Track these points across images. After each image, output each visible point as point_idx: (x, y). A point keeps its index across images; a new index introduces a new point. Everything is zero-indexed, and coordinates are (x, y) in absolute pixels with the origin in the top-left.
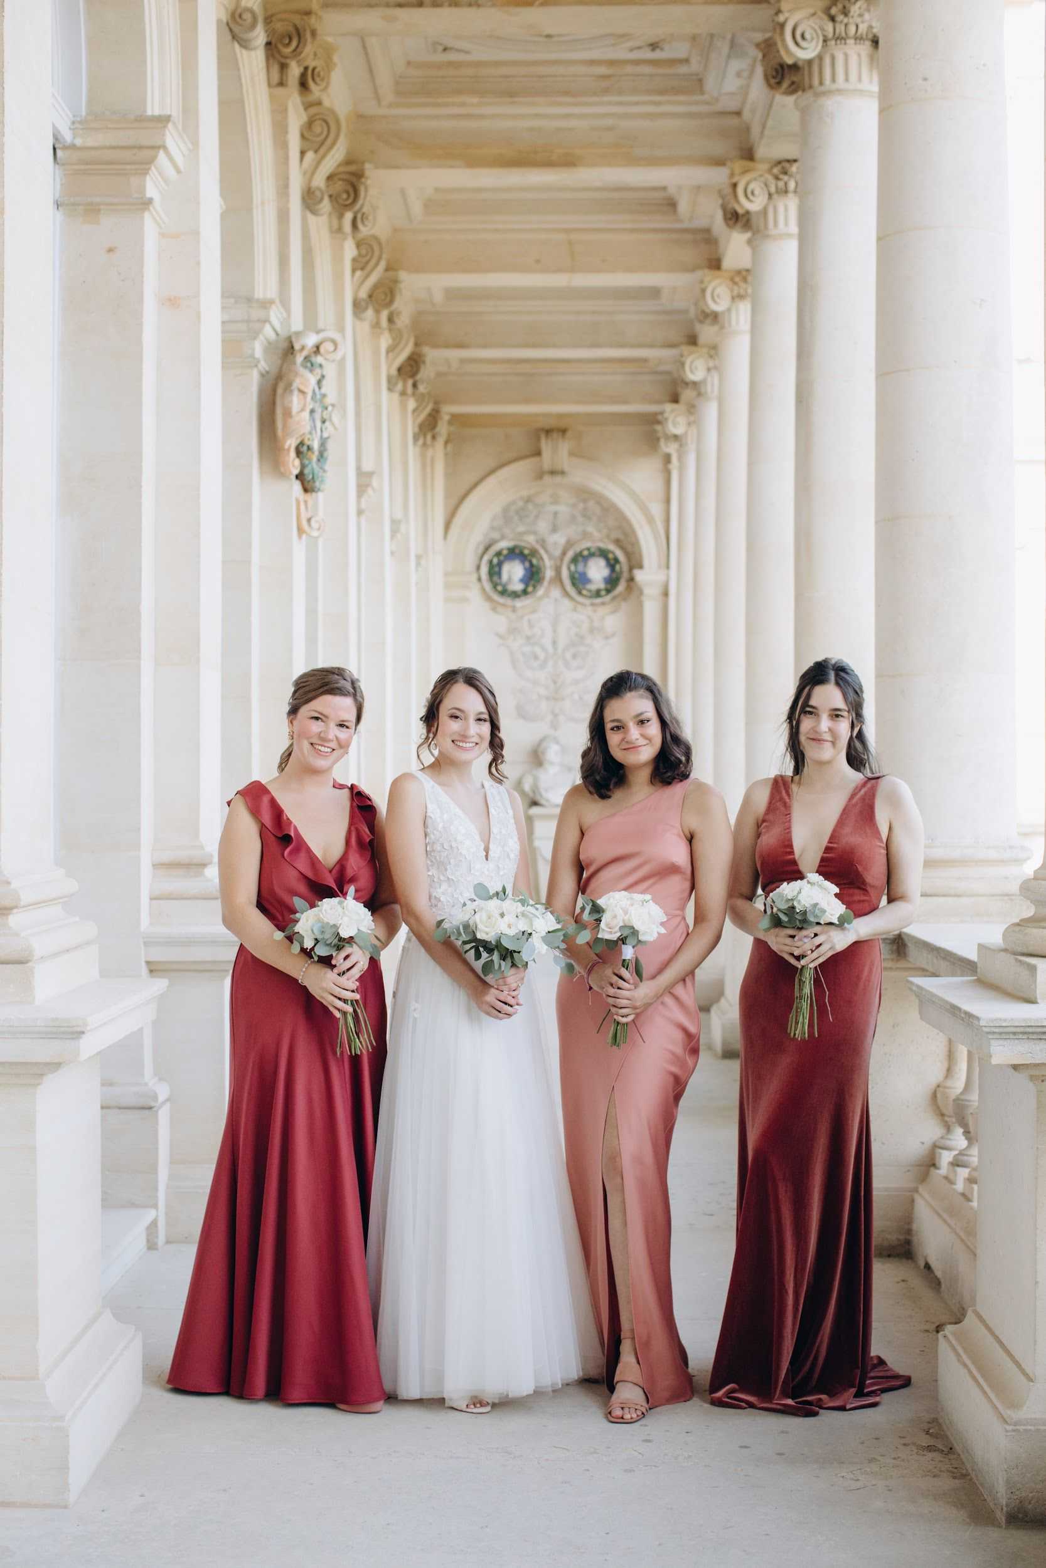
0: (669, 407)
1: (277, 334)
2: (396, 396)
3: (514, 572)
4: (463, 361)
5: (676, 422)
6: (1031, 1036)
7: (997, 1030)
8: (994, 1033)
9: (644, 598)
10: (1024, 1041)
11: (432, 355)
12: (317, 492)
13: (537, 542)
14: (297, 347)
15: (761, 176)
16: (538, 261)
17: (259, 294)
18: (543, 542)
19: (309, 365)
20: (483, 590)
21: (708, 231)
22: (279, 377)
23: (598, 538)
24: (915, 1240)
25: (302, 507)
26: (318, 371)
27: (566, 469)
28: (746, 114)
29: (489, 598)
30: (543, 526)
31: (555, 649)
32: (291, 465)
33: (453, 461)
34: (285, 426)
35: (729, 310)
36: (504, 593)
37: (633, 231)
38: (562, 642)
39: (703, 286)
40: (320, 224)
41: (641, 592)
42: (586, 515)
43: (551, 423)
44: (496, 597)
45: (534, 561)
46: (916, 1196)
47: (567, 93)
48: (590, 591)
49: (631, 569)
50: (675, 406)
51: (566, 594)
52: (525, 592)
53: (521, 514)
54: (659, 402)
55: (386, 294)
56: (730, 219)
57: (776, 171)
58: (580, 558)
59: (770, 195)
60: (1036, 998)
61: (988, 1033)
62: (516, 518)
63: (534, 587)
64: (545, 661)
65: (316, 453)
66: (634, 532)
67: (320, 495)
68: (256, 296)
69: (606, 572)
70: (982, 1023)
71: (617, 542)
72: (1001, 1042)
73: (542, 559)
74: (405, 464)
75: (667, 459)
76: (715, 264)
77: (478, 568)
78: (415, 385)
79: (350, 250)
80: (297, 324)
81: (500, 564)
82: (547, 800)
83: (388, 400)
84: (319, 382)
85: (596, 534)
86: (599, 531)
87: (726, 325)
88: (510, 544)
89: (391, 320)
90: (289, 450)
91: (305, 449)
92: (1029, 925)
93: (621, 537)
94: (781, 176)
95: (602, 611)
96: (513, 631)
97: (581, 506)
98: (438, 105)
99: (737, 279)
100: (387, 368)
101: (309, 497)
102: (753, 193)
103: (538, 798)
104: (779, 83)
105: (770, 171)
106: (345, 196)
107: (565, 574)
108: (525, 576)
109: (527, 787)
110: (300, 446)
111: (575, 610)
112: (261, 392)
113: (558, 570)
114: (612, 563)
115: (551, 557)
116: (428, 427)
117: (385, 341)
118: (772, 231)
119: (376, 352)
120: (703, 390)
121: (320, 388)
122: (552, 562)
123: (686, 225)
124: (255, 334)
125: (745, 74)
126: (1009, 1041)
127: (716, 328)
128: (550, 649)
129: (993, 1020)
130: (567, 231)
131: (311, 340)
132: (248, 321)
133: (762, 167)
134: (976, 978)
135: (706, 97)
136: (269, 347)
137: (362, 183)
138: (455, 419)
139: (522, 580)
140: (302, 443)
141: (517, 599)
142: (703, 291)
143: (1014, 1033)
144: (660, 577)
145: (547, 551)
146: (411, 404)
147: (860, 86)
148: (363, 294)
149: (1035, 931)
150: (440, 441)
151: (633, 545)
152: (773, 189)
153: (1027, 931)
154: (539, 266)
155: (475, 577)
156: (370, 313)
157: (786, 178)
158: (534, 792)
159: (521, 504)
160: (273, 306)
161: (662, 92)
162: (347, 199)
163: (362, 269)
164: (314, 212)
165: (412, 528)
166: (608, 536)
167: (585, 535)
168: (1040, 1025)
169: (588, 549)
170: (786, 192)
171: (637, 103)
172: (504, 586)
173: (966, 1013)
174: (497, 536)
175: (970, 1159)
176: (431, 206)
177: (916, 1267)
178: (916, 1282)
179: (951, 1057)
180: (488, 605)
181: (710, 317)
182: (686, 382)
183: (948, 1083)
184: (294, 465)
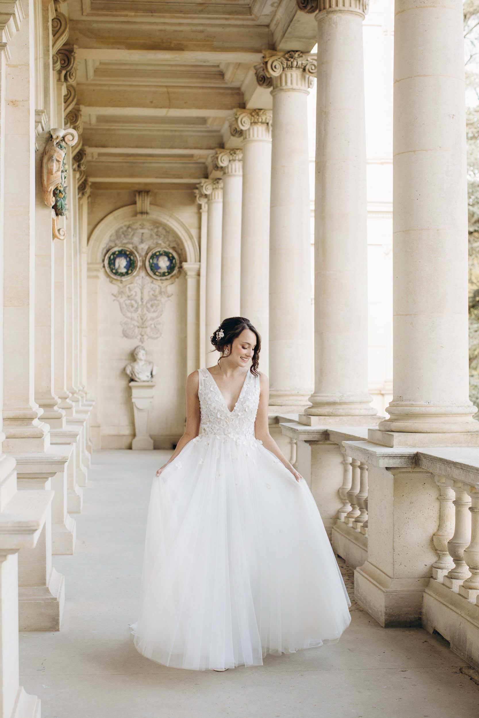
0: (203, 180)
1: (44, 130)
3: (121, 263)
4: (100, 155)
5: (207, 188)
9: (187, 277)
11: (89, 151)
12: (63, 215)
13: (133, 248)
15: (279, 58)
16: (152, 102)
18: (136, 248)
20: (106, 272)
21: (239, 89)
23: (164, 246)
25: (55, 223)
27: (149, 211)
28: (273, 26)
29: (109, 276)
30: (136, 240)
31: (142, 302)
32: (51, 200)
33: (91, 206)
36: (116, 273)
37: (203, 88)
38: (146, 298)
39: (237, 117)
41: (186, 274)
42: (158, 235)
43: (141, 188)
44: (112, 276)
45: (132, 258)
46: (425, 594)
47: (181, 12)
48: (160, 273)
49: (181, 262)
50: (207, 180)
51: (148, 274)
52: (127, 273)
53: (125, 234)
54: (199, 178)
55: (73, 117)
57: (287, 56)
58: (155, 256)
59: (284, 68)
62: (123, 236)
63: (132, 271)
64: (137, 308)
65: (63, 194)
66: (182, 243)
67: (64, 217)
69: (168, 263)
71: (174, 248)
73: (136, 256)
75: (200, 207)
76: (243, 106)
77: (103, 261)
78: (79, 166)
80: (53, 125)
81: (114, 259)
82: (139, 379)
85: (163, 245)
86: (165, 243)
87: (248, 136)
88: (120, 249)
93: (176, 246)
94: (290, 59)
95: (166, 283)
96: (121, 293)
97: (156, 230)
98: (113, 16)
99: (253, 114)
101: (59, 218)
102: (275, 67)
103: (134, 377)
104: (305, 7)
105: (284, 56)
106: (63, 62)
107: (147, 264)
108: (127, 265)
109: (128, 372)
110: (55, 190)
111: (152, 282)
113: (144, 262)
114: (171, 259)
115: (140, 256)
116: (83, 187)
118: (284, 87)
120: (227, 171)
122: (141, 258)
123: (229, 85)
125: (275, 5)
127: (241, 138)
128: (140, 303)
130: (166, 86)
133: (280, 54)
135: (253, 16)
137: (72, 56)
138: (94, 184)
139: (125, 267)
141: (123, 277)
142: (237, 119)
144: (196, 266)
145: (138, 253)
146: (78, 176)
147: (351, 9)
150: (87, 195)
151: (181, 250)
152: (285, 66)
154: (152, 104)
155: (102, 265)
157: (292, 60)
158: (132, 374)
159: (125, 228)
160: (43, 114)
161: (230, 13)
162: (65, 64)
163: (67, 102)
166: (169, 245)
167: (157, 244)
169: (159, 252)
170: (292, 67)
171: (217, 19)
172: (116, 270)
174: (113, 245)
175: (460, 574)
176: (97, 71)
177: (428, 633)
178: (433, 642)
179: (441, 519)
180: (108, 280)
181: (239, 133)
182: (217, 167)
183: (440, 533)
184: (52, 201)
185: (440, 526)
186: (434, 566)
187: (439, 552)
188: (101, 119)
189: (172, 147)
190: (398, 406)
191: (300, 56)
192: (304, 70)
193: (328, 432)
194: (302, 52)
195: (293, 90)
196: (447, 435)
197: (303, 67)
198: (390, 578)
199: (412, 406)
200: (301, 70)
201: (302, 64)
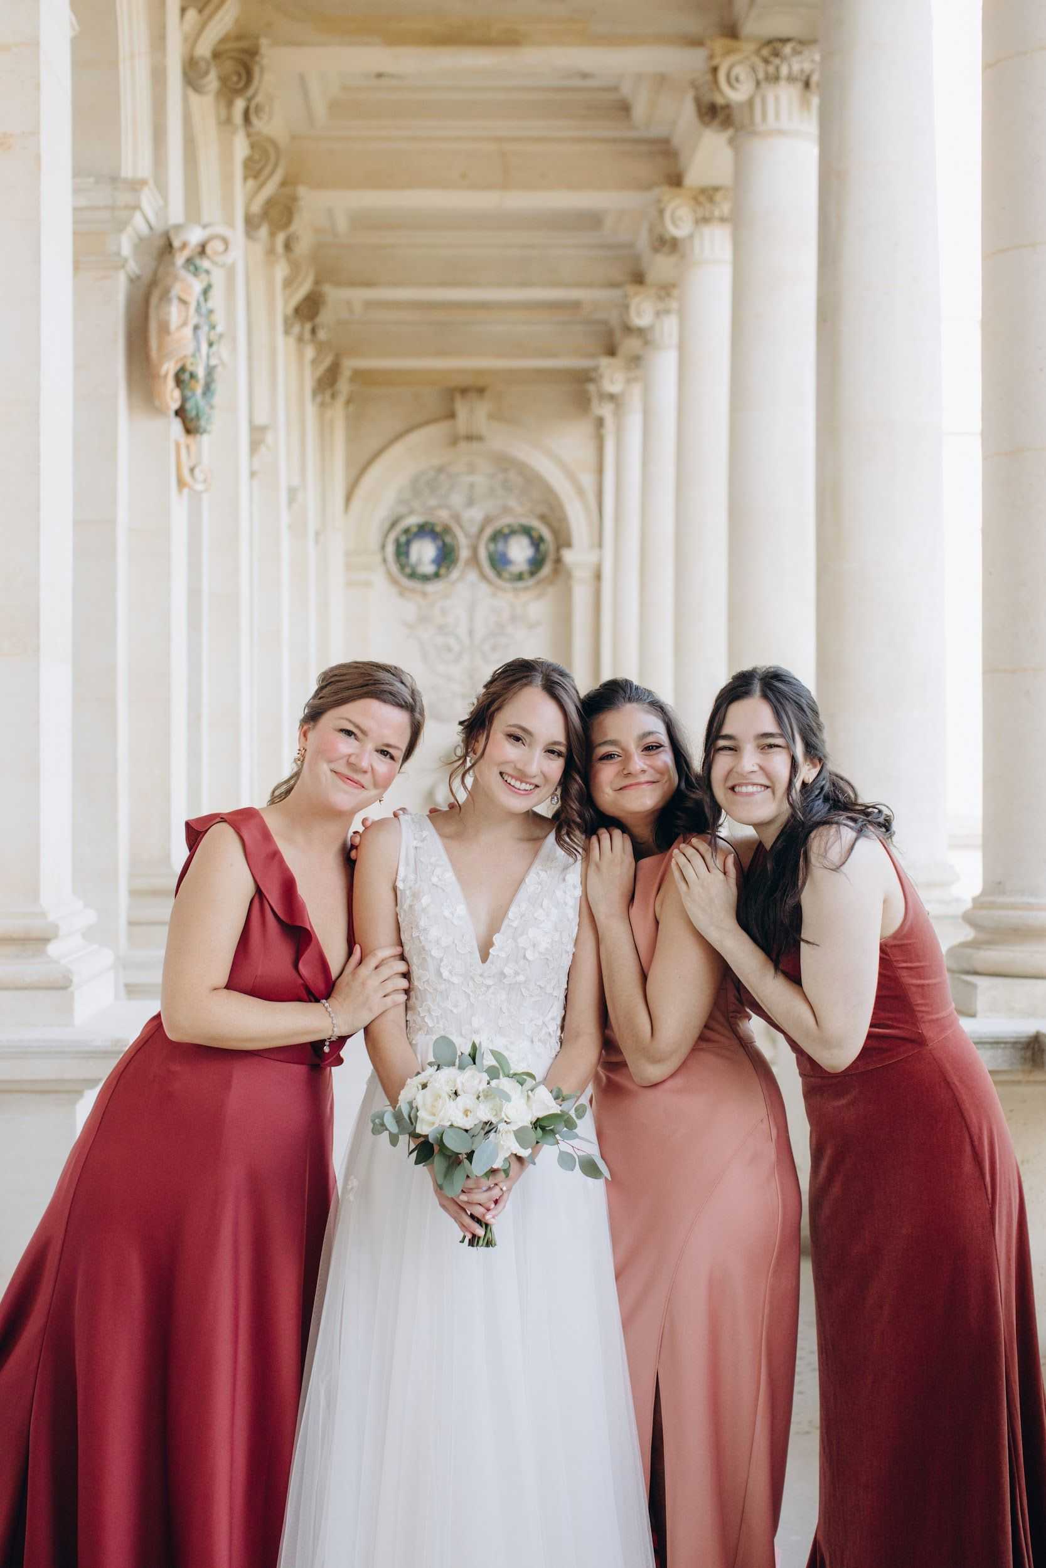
0: (604, 362)
1: (151, 228)
2: (292, 341)
3: (424, 552)
4: (369, 305)
5: (613, 377)
9: (572, 582)
11: (334, 294)
12: (201, 434)
13: (451, 517)
14: (176, 243)
15: (747, 58)
16: (464, 176)
17: (127, 172)
18: (457, 518)
19: (192, 268)
20: (389, 573)
21: (666, 141)
22: (153, 283)
23: (520, 513)
25: (183, 452)
26: (203, 276)
27: (484, 433)
29: (394, 582)
30: (457, 499)
31: (472, 640)
32: (168, 397)
33: (354, 423)
34: (160, 346)
35: (692, 236)
36: (413, 575)
38: (480, 631)
39: (661, 206)
40: (205, 105)
41: (569, 576)
42: (507, 486)
43: (469, 381)
44: (404, 580)
45: (448, 539)
48: (511, 574)
49: (558, 549)
50: (611, 359)
51: (484, 577)
52: (437, 575)
53: (433, 486)
54: (592, 356)
55: (283, 213)
56: (706, 114)
57: (765, 52)
58: (499, 536)
59: (758, 83)
62: (426, 490)
63: (448, 569)
64: (460, 654)
65: (202, 382)
67: (205, 438)
68: (123, 175)
69: (529, 552)
71: (543, 518)
73: (456, 537)
74: (302, 422)
75: (600, 422)
76: (676, 180)
77: (383, 547)
78: (313, 331)
79: (241, 148)
80: (176, 214)
81: (408, 543)
83: (284, 345)
84: (206, 292)
85: (519, 509)
86: (522, 506)
87: (689, 252)
88: (420, 520)
89: (288, 247)
90: (166, 376)
91: (186, 376)
93: (547, 512)
94: (772, 59)
95: (525, 597)
96: (423, 619)
97: (501, 476)
99: (701, 199)
100: (284, 304)
101: (190, 440)
102: (737, 80)
105: (758, 52)
106: (235, 78)
107: (483, 554)
108: (437, 556)
110: (181, 373)
111: (494, 595)
112: (130, 302)
113: (475, 550)
114: (537, 542)
115: (467, 535)
116: (328, 382)
117: (281, 271)
118: (760, 127)
119: (270, 283)
120: (650, 338)
121: (206, 300)
122: (468, 541)
123: (641, 133)
124: (121, 226)
127: (672, 259)
128: (466, 640)
130: (499, 140)
131: (195, 236)
132: (113, 208)
133: (749, 47)
136: (140, 243)
137: (256, 64)
138: (358, 374)
139: (433, 562)
140: (182, 369)
141: (428, 583)
142: (661, 212)
144: (591, 558)
145: (461, 527)
146: (310, 352)
148: (256, 207)
150: (341, 401)
151: (560, 521)
152: (761, 75)
154: (465, 183)
155: (378, 558)
156: (263, 231)
157: (777, 61)
159: (431, 474)
160: (146, 190)
162: (238, 83)
163: (256, 177)
164: (198, 89)
165: (311, 498)
166: (532, 512)
167: (506, 510)
169: (509, 526)
170: (778, 79)
172: (413, 568)
174: (403, 510)
176: (335, 107)
180: (394, 590)
181: (668, 245)
182: (628, 329)
184: (172, 397)
188: (362, 221)
189: (524, 284)
190: (992, 905)
191: (796, 52)
192: (807, 85)
194: (802, 42)
195: (781, 132)
197: (804, 78)
199: (1029, 907)
200: (800, 85)
201: (802, 71)
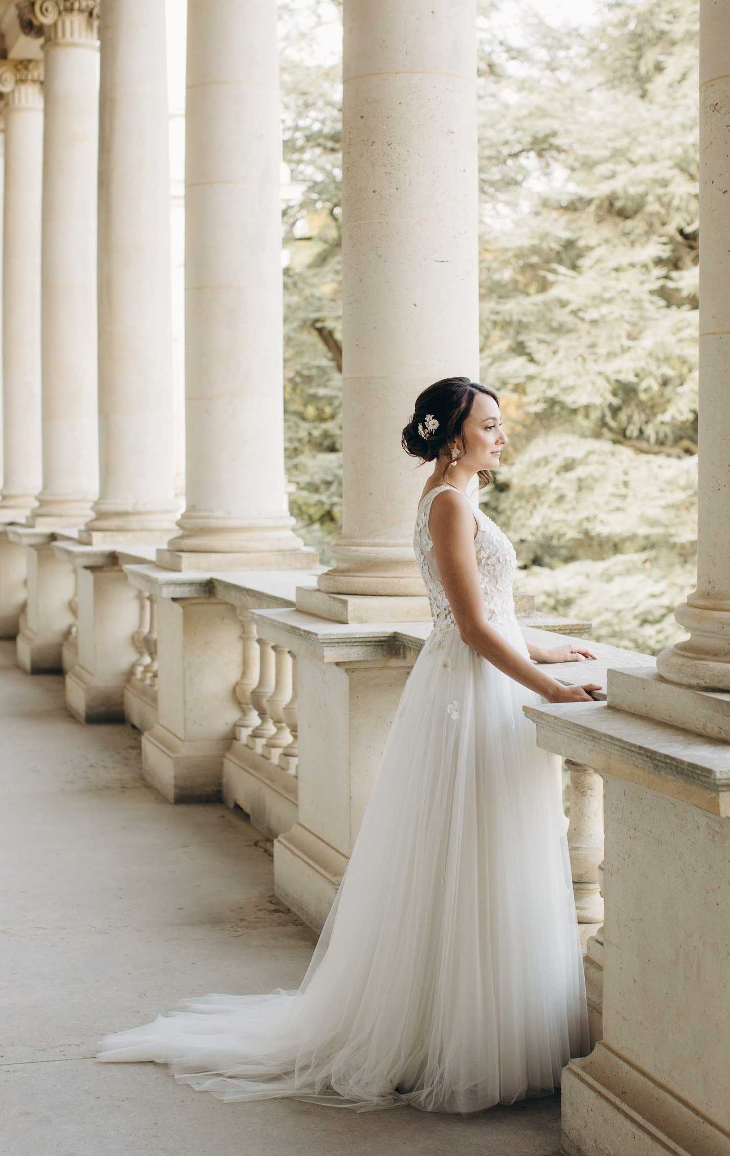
6: (348, 644)
7: (327, 641)
8: (326, 643)
10: (343, 647)
24: (225, 789)
35: (13, 91)
46: (225, 760)
56: (27, 27)
59: (60, 13)
60: (347, 620)
61: (322, 643)
70: (319, 637)
72: (331, 648)
87: (11, 102)
92: (336, 574)
99: (19, 67)
102: (47, 10)
118: (60, 40)
126: (334, 647)
129: (324, 635)
134: (294, 609)
143: (338, 643)
149: (342, 578)
152: (62, 8)
153: (335, 578)
168: (354, 637)
170: (72, 10)
173: (305, 631)
175: (265, 732)
177: (228, 808)
178: (231, 817)
179: (245, 663)
183: (244, 682)
185: (244, 673)
186: (238, 723)
187: (243, 706)
190: (190, 518)
192: (91, 14)
193: (117, 554)
195: (74, 45)
196: (252, 556)
197: (89, 10)
198: (181, 740)
200: (86, 15)
201: (87, 6)
